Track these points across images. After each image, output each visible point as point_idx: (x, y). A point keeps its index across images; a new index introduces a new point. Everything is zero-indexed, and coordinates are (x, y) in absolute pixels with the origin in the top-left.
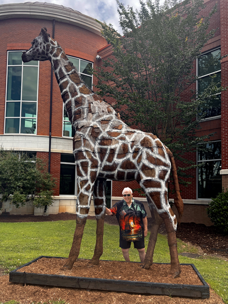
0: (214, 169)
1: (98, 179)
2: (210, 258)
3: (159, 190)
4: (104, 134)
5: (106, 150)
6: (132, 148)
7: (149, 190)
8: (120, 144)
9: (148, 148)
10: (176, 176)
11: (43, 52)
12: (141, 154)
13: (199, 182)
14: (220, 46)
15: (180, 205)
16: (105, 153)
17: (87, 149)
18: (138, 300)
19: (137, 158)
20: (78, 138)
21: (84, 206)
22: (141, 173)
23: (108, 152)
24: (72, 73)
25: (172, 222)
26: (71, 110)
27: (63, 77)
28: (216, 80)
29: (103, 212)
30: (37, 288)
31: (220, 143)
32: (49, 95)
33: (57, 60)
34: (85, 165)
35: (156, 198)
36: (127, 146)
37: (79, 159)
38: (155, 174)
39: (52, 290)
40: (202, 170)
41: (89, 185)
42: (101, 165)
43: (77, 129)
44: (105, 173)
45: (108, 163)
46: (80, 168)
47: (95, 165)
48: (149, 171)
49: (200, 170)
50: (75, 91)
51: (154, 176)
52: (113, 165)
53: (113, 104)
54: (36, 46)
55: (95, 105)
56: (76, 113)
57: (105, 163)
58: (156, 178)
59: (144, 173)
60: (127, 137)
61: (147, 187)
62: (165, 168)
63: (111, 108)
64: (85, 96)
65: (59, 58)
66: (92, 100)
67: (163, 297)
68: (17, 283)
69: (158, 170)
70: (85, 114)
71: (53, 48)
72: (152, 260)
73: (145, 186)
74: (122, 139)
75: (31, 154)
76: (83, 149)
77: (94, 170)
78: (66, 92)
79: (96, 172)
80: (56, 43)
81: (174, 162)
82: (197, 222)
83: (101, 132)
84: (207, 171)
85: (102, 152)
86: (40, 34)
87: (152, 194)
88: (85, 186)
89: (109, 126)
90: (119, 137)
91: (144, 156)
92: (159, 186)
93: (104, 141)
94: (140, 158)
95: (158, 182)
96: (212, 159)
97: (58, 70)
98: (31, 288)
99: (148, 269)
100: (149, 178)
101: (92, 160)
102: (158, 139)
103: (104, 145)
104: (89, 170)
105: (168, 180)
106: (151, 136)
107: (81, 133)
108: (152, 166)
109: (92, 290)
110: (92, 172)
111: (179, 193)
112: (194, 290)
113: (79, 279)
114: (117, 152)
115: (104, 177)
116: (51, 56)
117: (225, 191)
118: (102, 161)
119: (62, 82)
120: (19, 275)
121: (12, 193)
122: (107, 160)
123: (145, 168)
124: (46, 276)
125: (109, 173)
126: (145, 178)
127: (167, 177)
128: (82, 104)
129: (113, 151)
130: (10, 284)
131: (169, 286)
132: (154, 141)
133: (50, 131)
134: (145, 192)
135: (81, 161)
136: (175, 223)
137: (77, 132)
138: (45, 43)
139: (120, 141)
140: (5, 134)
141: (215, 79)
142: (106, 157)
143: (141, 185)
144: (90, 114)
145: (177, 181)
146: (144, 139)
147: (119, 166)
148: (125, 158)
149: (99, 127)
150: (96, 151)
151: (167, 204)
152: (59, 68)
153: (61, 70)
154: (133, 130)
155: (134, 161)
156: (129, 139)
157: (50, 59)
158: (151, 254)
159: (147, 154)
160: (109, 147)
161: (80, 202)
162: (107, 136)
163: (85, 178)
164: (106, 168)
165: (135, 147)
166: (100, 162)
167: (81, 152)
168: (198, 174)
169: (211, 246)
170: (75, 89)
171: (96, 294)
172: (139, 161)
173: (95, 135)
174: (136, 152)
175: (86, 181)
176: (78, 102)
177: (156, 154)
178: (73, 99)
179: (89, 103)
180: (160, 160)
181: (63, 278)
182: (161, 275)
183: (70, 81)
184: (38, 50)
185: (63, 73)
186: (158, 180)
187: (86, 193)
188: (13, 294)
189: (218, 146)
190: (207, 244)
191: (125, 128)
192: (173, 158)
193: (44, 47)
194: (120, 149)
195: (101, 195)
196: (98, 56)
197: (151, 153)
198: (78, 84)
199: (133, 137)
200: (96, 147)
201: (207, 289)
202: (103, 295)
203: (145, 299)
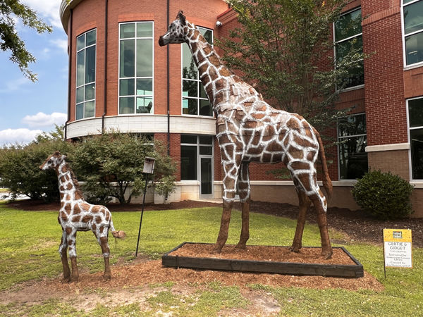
0: (357, 145)
1: (243, 162)
2: (359, 244)
3: (308, 171)
4: (248, 116)
5: (251, 132)
6: (278, 130)
7: (297, 172)
8: (266, 126)
9: (295, 129)
10: (324, 157)
11: (181, 36)
12: (288, 136)
13: (340, 161)
14: (360, 6)
15: (329, 186)
16: (250, 136)
17: (231, 133)
18: (292, 280)
19: (284, 140)
20: (222, 122)
21: (231, 191)
22: (289, 155)
23: (253, 134)
24: (211, 56)
25: (321, 204)
26: (212, 93)
27: (202, 60)
28: (356, 46)
29: (248, 197)
30: (191, 271)
31: (364, 115)
32: (166, 69)
33: (195, 43)
34: (230, 149)
35: (304, 180)
36: (273, 128)
37: (224, 143)
38: (303, 155)
39: (205, 272)
40: (343, 146)
41: (235, 169)
42: (246, 148)
43: (220, 112)
44: (251, 156)
45: (253, 146)
46: (225, 152)
47: (239, 149)
48: (297, 152)
49: (341, 148)
50: (216, 74)
51: (302, 158)
52: (258, 148)
53: (255, 85)
54: (173, 30)
55: (237, 87)
56: (217, 96)
57: (250, 145)
58: (304, 160)
59: (292, 155)
60: (272, 119)
61: (295, 169)
62: (314, 149)
63: (253, 90)
64: (226, 78)
65: (197, 41)
66: (233, 82)
67: (317, 277)
68: (170, 267)
69: (306, 151)
70: (228, 97)
71: (190, 31)
72: (300, 244)
73: (293, 168)
74: (267, 120)
75: (149, 136)
76: (227, 132)
77: (239, 153)
78: (206, 75)
79: (241, 155)
80: (193, 25)
81: (321, 142)
82: (340, 207)
83: (245, 114)
84: (349, 147)
85: (247, 135)
86: (177, 18)
87: (300, 176)
88: (231, 170)
89: (253, 108)
90: (264, 119)
91: (292, 138)
92: (308, 167)
93: (248, 124)
94: (287, 139)
95: (306, 164)
96: (355, 134)
97: (196, 53)
98: (185, 271)
99: (298, 252)
100: (298, 160)
101: (237, 143)
102: (304, 120)
103: (249, 127)
104: (235, 153)
105: (316, 161)
106: (297, 117)
107: (224, 116)
108: (300, 148)
109: (244, 272)
110: (237, 155)
111: (327, 174)
112: (347, 269)
113: (231, 261)
114: (262, 135)
115: (249, 160)
116: (189, 39)
117: (372, 171)
118: (247, 144)
119: (201, 65)
120: (171, 258)
121: (133, 180)
122: (252, 143)
123: (292, 150)
124: (198, 259)
125: (254, 156)
126: (293, 160)
127: (315, 158)
128: (223, 87)
129: (258, 134)
130: (163, 267)
131: (322, 266)
132: (301, 122)
133: (168, 109)
134: (293, 174)
135: (226, 144)
136: (325, 204)
137: (220, 116)
138: (182, 26)
139: (265, 123)
140: (119, 115)
141: (355, 44)
142: (251, 140)
143: (289, 167)
144: (232, 97)
145: (325, 162)
146: (291, 120)
147: (265, 148)
148: (271, 140)
149: (242, 109)
150: (241, 134)
151: (316, 185)
152: (197, 51)
153: (199, 53)
154: (277, 111)
155: (281, 143)
156: (274, 121)
157: (187, 42)
158: (300, 237)
159: (295, 135)
160: (254, 130)
161: (226, 186)
162: (251, 118)
163: (231, 162)
164: (251, 151)
165: (281, 128)
166: (244, 145)
167: (225, 135)
168: (340, 152)
169: (358, 231)
170: (215, 72)
171: (250, 276)
172: (286, 143)
173: (239, 117)
174: (283, 133)
175: (232, 165)
176: (219, 85)
177: (303, 135)
178: (214, 82)
179: (231, 86)
180: (307, 141)
181: (215, 260)
182: (312, 257)
183: (210, 64)
184: (175, 34)
185: (202, 56)
186: (307, 162)
187: (232, 177)
188: (168, 276)
189: (361, 119)
190: (354, 230)
191: (269, 109)
192: (320, 139)
193: (182, 30)
194: (265, 132)
195: (246, 179)
196: (218, 23)
197: (298, 134)
198: (217, 66)
199: (278, 119)
200: (240, 129)
201: (361, 269)
202: (256, 276)
203: (299, 279)
